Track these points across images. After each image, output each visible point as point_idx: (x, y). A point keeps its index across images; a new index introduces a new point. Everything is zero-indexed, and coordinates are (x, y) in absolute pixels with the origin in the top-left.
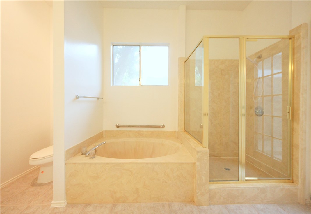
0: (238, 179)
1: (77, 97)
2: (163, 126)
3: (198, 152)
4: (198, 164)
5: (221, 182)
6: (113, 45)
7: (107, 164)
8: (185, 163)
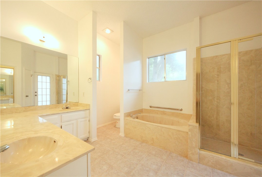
0: (230, 155)
1: (129, 90)
2: (181, 110)
3: (189, 125)
4: (189, 133)
5: (214, 153)
6: (149, 58)
7: (139, 122)
8: (182, 131)
